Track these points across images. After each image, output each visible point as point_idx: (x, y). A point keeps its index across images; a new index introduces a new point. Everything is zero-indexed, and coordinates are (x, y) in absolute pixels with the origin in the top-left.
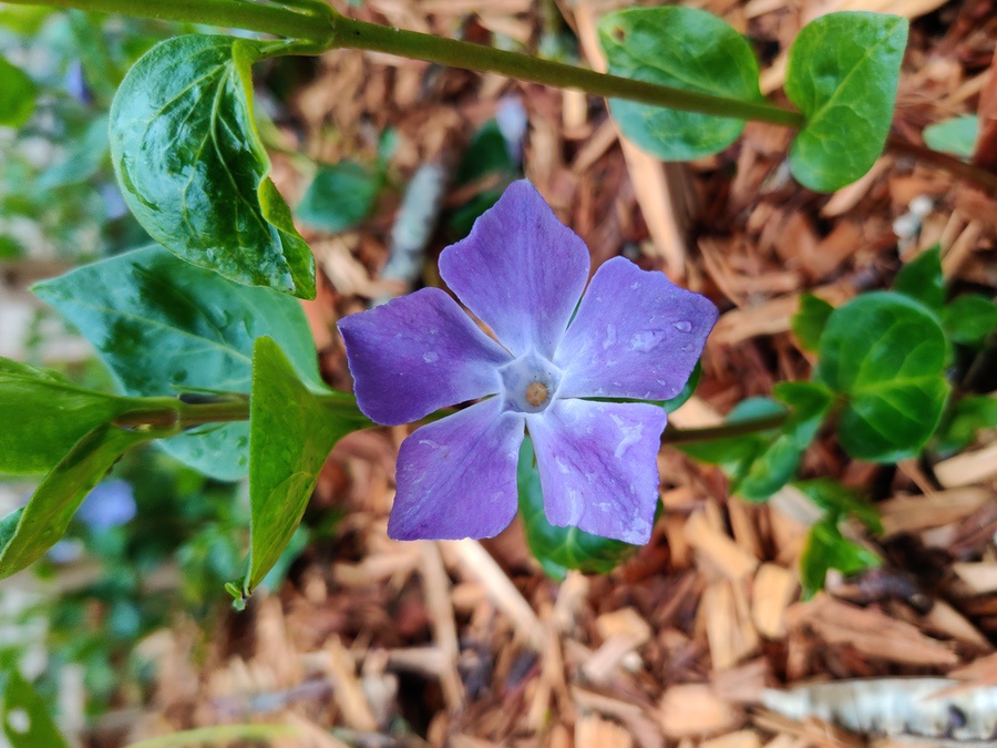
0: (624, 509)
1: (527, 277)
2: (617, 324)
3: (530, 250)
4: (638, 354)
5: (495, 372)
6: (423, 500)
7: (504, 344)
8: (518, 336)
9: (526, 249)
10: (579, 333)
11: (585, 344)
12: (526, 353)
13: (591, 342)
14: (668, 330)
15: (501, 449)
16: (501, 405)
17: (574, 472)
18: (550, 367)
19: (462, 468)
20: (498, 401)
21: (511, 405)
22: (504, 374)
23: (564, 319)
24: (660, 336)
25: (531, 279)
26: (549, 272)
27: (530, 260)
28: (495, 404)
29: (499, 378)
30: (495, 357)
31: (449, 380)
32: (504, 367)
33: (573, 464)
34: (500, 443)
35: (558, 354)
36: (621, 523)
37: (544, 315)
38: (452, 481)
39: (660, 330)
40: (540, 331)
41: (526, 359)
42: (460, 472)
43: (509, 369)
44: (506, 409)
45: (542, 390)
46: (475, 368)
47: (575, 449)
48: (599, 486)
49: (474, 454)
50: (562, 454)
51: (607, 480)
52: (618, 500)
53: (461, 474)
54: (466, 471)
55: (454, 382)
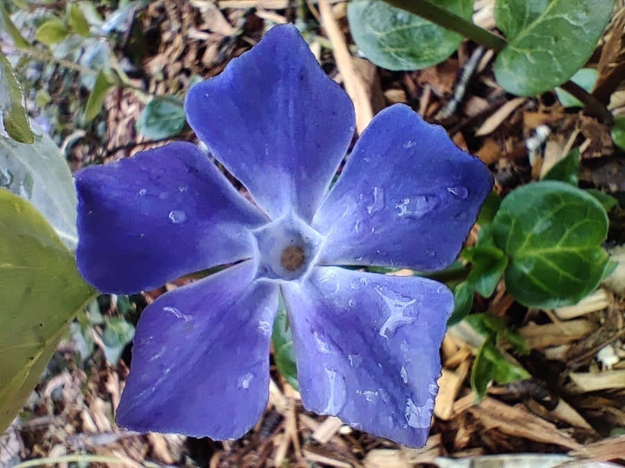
0: (394, 401)
1: (286, 133)
2: (385, 188)
3: (291, 103)
4: (408, 221)
5: (250, 235)
6: (160, 380)
7: (259, 204)
8: (274, 197)
9: (287, 102)
10: (342, 195)
11: (349, 208)
12: (283, 216)
13: (355, 205)
14: (442, 196)
15: (252, 322)
16: (255, 271)
17: (335, 353)
18: (309, 231)
19: (206, 344)
20: (252, 267)
21: (265, 271)
22: (259, 237)
23: (325, 181)
24: (433, 203)
25: (292, 135)
26: (311, 128)
27: (291, 115)
28: (248, 270)
29: (253, 241)
30: (250, 219)
31: (198, 243)
32: (259, 229)
33: (334, 343)
34: (251, 315)
35: (317, 218)
36: (390, 419)
37: (304, 175)
38: (194, 359)
39: (434, 196)
40: (298, 192)
41: (283, 222)
42: (204, 348)
43: (265, 231)
44: (259, 275)
45: (298, 255)
46: (228, 230)
47: (336, 325)
48: (364, 372)
49: (221, 327)
50: (321, 330)
51: (372, 364)
52: (386, 389)
53: (205, 349)
54: (210, 347)
55: (203, 245)
